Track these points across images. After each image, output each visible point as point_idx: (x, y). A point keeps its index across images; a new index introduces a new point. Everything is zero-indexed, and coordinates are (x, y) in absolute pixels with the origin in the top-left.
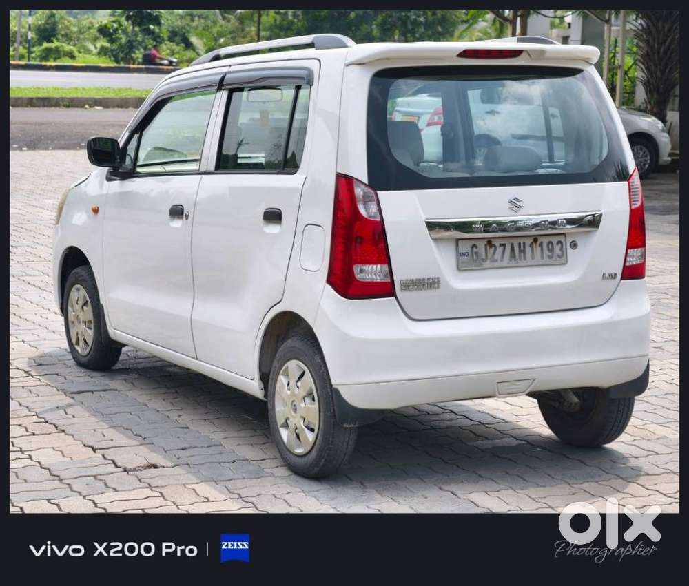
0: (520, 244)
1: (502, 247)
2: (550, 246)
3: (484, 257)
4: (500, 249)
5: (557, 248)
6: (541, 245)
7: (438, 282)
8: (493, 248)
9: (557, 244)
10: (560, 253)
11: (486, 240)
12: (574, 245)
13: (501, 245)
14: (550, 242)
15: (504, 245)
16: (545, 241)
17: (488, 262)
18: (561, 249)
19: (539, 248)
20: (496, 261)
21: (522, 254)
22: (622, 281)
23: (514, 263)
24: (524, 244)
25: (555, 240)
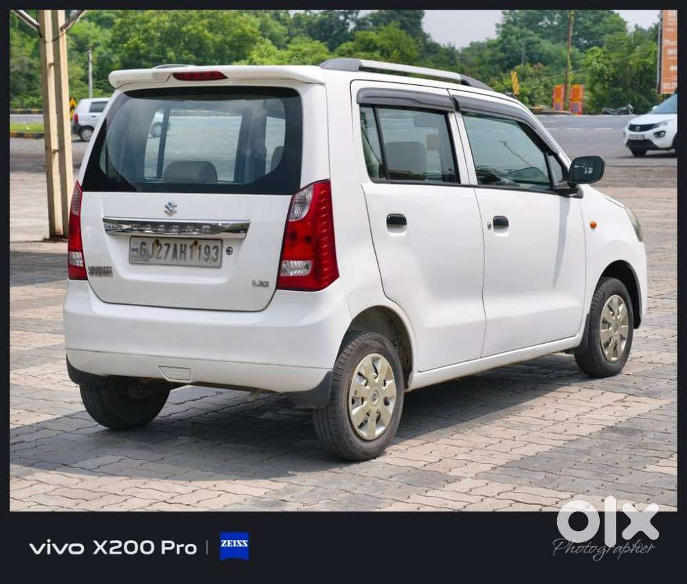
0: (181, 245)
1: (166, 247)
2: (207, 249)
3: (151, 254)
4: (165, 248)
5: (213, 252)
6: (200, 248)
7: (111, 272)
8: (159, 247)
9: (214, 248)
10: (215, 257)
11: (155, 239)
12: (229, 251)
13: (166, 245)
14: (207, 247)
15: (168, 245)
16: (204, 245)
17: (154, 258)
18: (216, 253)
19: (197, 251)
20: (160, 258)
21: (183, 255)
22: (277, 290)
23: (175, 262)
24: (185, 245)
25: (212, 244)
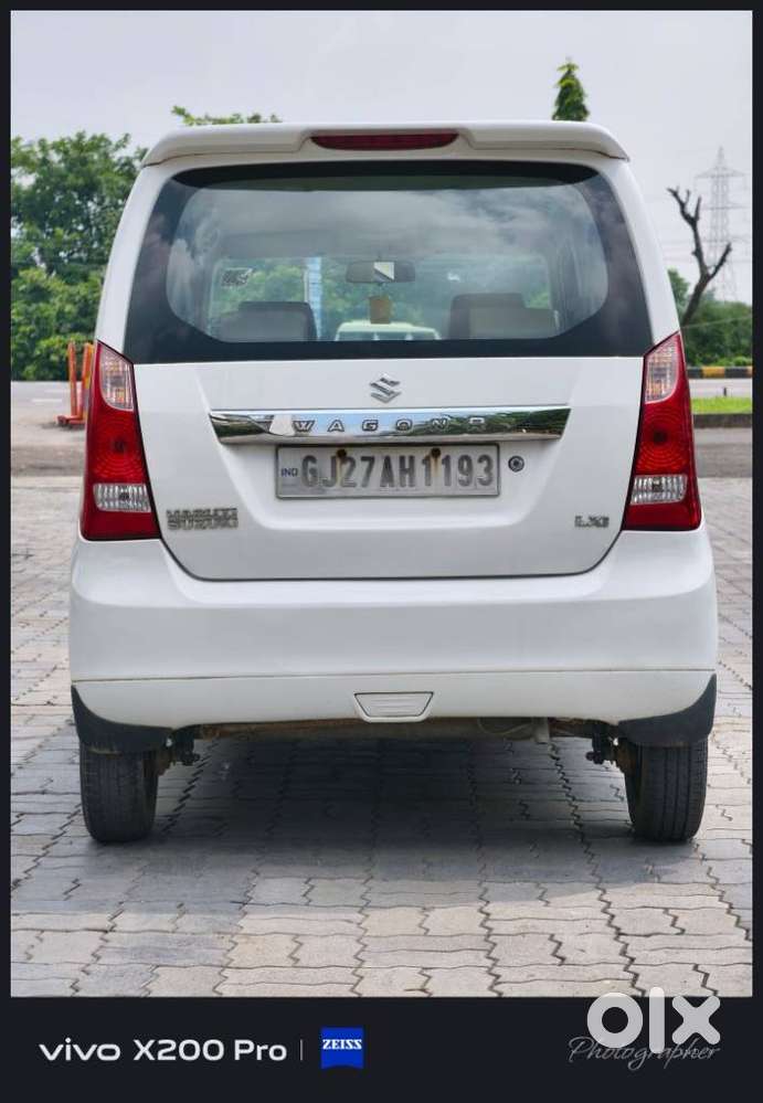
0: (402, 459)
1: (366, 464)
2: (465, 464)
3: (328, 477)
4: (362, 467)
5: (479, 470)
6: (447, 461)
7: (235, 517)
8: (348, 465)
9: (480, 460)
10: (485, 477)
11: (337, 449)
12: (516, 464)
13: (364, 459)
14: (466, 458)
15: (371, 460)
16: (455, 454)
17: (337, 486)
18: (488, 470)
19: (442, 468)
20: (354, 485)
21: (407, 476)
22: (625, 532)
23: (388, 490)
24: (412, 459)
25: (475, 454)
